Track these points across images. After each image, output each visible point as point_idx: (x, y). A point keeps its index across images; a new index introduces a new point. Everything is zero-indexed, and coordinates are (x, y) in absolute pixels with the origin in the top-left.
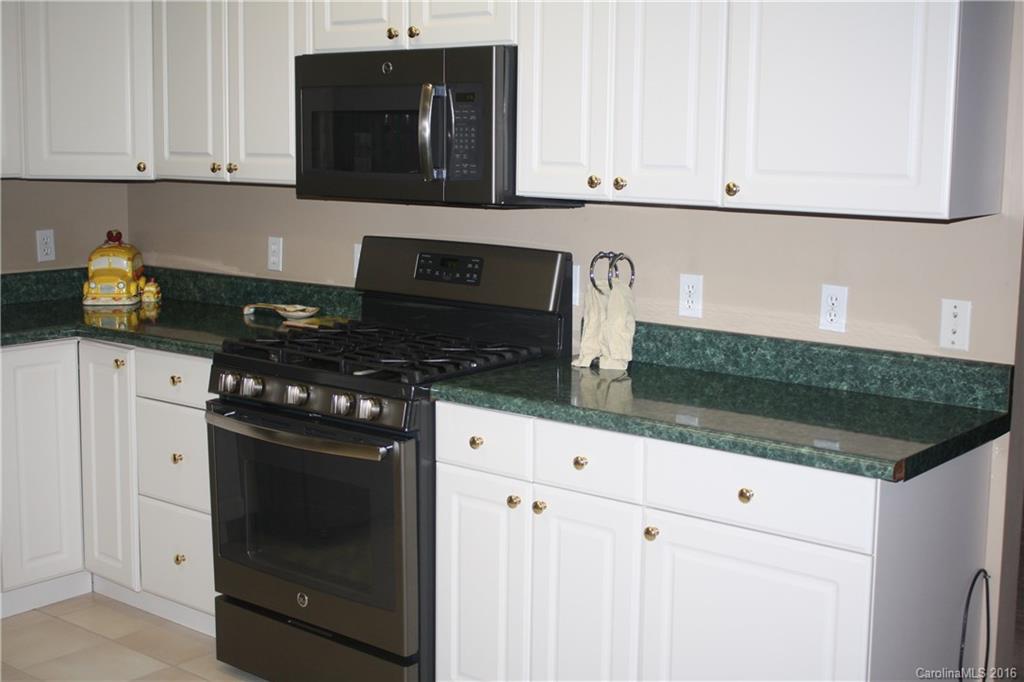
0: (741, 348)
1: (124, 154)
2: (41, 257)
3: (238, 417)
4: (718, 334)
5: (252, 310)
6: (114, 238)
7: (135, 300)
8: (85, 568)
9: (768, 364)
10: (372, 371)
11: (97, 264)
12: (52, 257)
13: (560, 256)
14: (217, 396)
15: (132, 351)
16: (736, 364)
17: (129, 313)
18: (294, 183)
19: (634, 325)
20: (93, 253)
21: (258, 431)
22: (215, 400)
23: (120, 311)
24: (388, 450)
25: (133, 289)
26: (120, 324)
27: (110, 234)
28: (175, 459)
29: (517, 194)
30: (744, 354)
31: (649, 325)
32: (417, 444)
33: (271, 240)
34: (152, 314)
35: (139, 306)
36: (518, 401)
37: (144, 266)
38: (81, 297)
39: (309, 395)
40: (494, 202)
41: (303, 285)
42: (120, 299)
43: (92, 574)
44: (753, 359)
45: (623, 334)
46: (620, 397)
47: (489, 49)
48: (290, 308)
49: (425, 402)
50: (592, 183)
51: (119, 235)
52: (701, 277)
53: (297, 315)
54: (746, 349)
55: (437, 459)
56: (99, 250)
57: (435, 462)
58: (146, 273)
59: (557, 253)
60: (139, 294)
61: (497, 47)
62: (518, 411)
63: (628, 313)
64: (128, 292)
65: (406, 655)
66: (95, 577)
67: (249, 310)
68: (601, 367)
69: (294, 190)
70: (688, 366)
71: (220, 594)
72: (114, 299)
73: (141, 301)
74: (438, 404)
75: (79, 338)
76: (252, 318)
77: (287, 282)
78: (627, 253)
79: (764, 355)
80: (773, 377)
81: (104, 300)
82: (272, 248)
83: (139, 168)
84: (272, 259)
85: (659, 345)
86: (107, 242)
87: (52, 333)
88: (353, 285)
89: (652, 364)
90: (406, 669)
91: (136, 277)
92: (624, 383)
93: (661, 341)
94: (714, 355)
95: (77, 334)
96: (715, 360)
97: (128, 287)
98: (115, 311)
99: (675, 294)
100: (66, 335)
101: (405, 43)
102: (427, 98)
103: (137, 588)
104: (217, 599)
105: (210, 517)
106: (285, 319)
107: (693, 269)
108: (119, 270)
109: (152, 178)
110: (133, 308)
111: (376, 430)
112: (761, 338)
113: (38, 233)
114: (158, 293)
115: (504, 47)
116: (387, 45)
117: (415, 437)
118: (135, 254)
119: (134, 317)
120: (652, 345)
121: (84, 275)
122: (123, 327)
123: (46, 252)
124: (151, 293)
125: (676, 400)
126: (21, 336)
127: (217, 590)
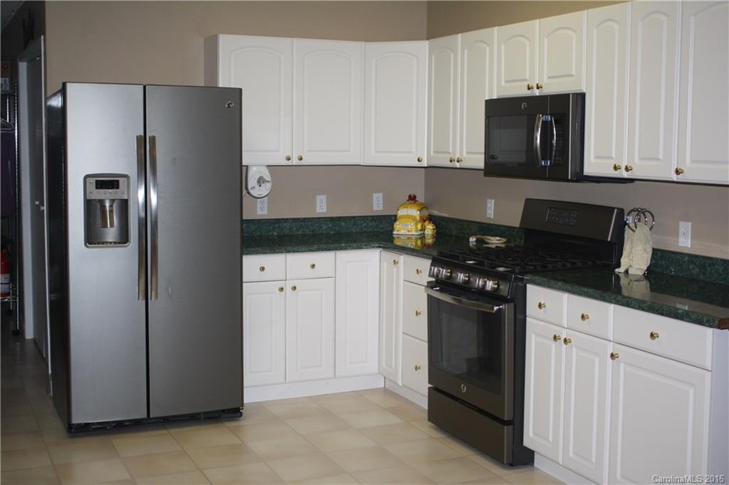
0: (707, 265)
1: (411, 152)
2: (375, 208)
3: (441, 291)
4: (696, 256)
5: (474, 239)
6: (412, 198)
7: (419, 233)
8: (379, 372)
9: (720, 275)
10: (509, 269)
11: (402, 212)
12: (381, 208)
13: (616, 210)
14: (434, 279)
15: (402, 257)
16: (704, 274)
17: (417, 239)
18: (483, 168)
19: (651, 250)
20: (401, 206)
21: (454, 299)
22: (433, 282)
23: (412, 239)
24: (500, 309)
25: (419, 226)
26: (411, 245)
27: (410, 196)
28: (417, 314)
29: (585, 174)
30: (709, 269)
31: (663, 251)
32: (515, 306)
33: (489, 201)
34: (429, 241)
35: (423, 237)
36: (560, 284)
37: (429, 215)
38: (393, 230)
39: (469, 278)
40: (570, 178)
41: (500, 226)
42: (411, 231)
43: (385, 378)
44: (713, 271)
45: (643, 255)
46: (641, 290)
47: (569, 95)
48: (492, 238)
49: (520, 284)
50: (616, 168)
51: (415, 197)
52: (690, 224)
53: (495, 241)
54: (709, 265)
55: (527, 315)
56: (403, 205)
57: (525, 317)
58: (431, 218)
59: (614, 208)
60: (423, 229)
61: (573, 94)
62: (559, 289)
63: (646, 243)
64: (416, 228)
65: (506, 419)
66: (386, 380)
67: (472, 239)
68: (629, 272)
69: (483, 172)
70: (681, 275)
71: (431, 386)
72: (408, 231)
73: (424, 234)
74: (528, 285)
75: (381, 249)
76: (474, 244)
77: (495, 225)
78: (648, 209)
79: (718, 269)
80: (723, 282)
81: (402, 232)
82: (489, 205)
83: (419, 160)
84: (489, 212)
85: (668, 262)
86: (408, 201)
87: (366, 245)
88: (518, 226)
89: (663, 273)
90: (506, 427)
91: (423, 220)
92: (642, 282)
93: (668, 261)
94: (693, 269)
95: (380, 247)
96: (694, 272)
97: (416, 225)
98: (408, 238)
99: (676, 234)
100: (373, 247)
101: (537, 93)
102: (539, 121)
103: (400, 384)
104: (429, 388)
105: (427, 344)
106: (488, 243)
107: (686, 219)
108: (413, 216)
109: (426, 166)
110: (419, 237)
111: (494, 297)
112: (717, 259)
113: (374, 195)
114: (434, 229)
115: (577, 94)
116: (527, 93)
117: (514, 302)
118: (423, 207)
119: (419, 242)
120: (664, 262)
121: (394, 218)
122: (412, 247)
123: (377, 205)
124: (430, 229)
125: (674, 295)
126: (350, 246)
127: (429, 383)
